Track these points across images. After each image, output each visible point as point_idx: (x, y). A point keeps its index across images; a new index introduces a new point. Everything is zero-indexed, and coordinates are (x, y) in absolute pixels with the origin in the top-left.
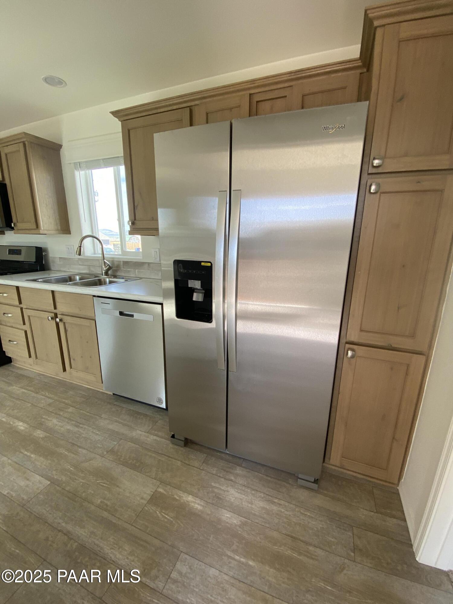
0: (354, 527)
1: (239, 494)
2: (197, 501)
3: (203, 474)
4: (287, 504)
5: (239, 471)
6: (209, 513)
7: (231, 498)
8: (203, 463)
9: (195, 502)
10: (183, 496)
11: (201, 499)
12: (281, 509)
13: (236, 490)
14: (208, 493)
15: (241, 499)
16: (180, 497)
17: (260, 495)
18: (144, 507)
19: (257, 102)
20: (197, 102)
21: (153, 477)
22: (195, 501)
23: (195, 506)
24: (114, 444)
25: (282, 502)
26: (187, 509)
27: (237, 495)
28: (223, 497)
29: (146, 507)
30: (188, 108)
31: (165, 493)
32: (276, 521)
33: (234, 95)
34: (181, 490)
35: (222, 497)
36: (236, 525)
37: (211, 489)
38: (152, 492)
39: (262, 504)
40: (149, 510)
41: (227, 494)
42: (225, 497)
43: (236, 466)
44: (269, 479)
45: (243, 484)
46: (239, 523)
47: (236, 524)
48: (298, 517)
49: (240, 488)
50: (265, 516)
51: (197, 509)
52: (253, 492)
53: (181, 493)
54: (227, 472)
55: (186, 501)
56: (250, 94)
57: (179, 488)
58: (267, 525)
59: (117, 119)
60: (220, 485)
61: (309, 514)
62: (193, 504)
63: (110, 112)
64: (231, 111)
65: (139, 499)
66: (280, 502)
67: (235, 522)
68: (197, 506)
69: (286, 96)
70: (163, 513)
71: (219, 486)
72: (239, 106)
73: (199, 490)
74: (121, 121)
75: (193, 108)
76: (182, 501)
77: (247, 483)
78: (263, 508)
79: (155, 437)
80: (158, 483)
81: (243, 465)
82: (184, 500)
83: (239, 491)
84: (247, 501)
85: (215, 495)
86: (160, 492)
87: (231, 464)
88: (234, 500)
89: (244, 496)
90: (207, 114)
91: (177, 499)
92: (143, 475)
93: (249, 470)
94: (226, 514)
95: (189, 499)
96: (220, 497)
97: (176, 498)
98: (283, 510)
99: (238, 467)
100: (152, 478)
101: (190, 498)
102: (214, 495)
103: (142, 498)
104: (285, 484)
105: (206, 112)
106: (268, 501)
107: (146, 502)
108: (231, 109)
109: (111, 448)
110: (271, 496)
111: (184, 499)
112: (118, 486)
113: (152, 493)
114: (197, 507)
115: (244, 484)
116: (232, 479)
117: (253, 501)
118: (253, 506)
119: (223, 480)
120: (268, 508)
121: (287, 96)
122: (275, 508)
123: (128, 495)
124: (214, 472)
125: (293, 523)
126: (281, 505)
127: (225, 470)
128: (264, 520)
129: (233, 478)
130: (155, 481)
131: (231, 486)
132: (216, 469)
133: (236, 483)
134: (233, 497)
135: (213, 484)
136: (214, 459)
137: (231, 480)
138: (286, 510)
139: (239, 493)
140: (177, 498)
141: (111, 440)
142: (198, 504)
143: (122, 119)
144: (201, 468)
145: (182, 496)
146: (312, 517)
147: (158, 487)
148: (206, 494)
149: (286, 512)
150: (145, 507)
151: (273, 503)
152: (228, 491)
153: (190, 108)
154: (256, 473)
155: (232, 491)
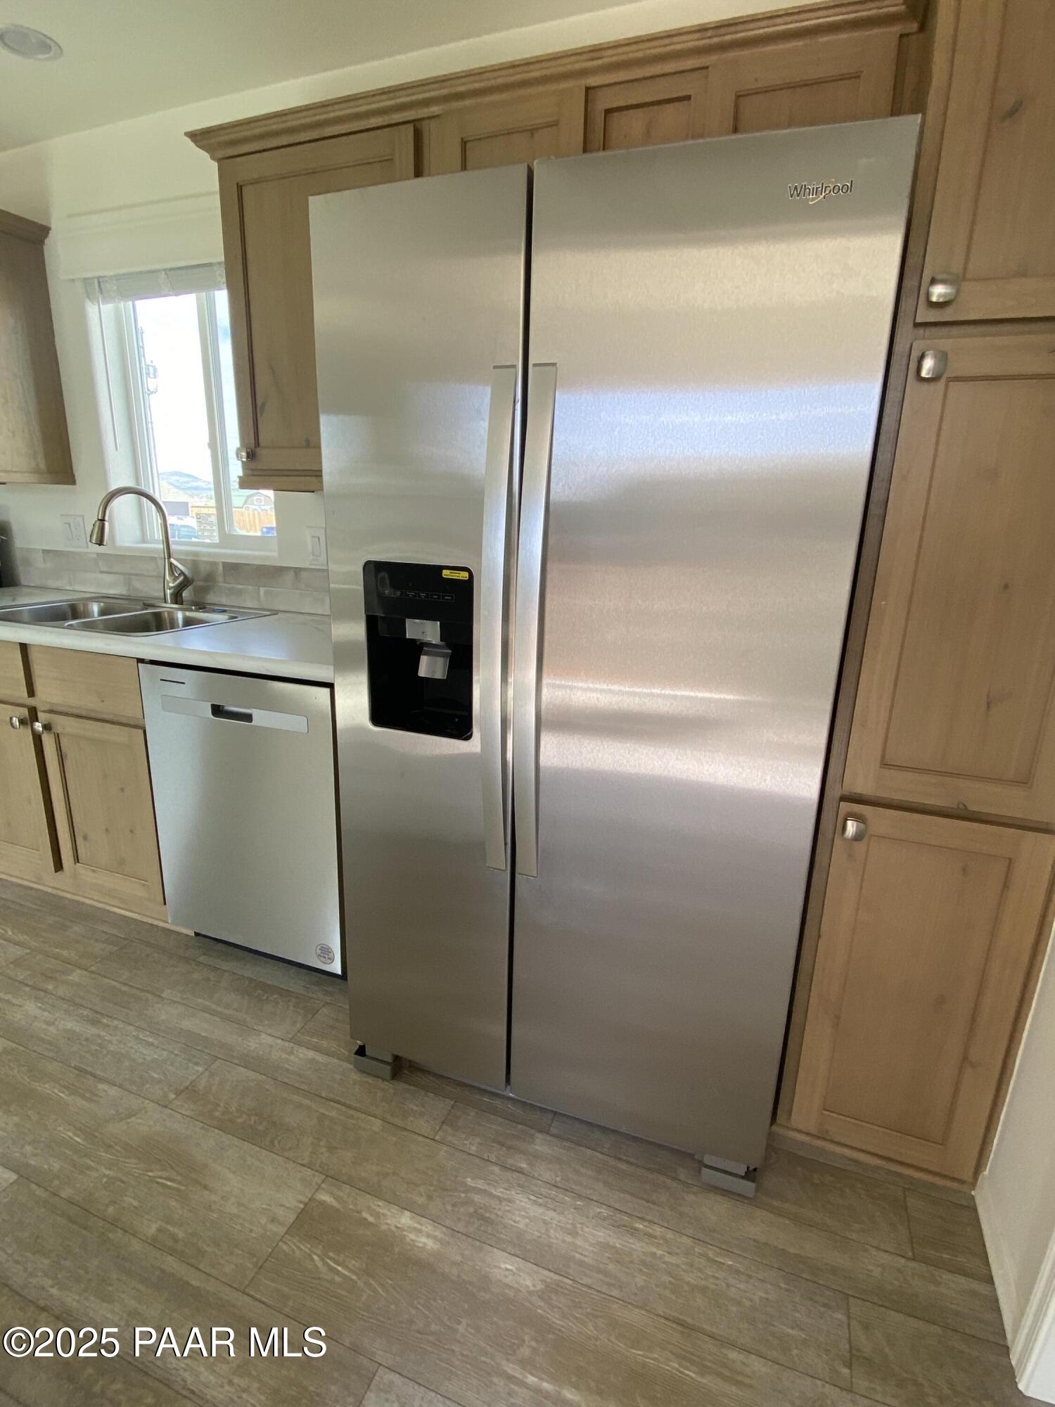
0: (851, 1300)
1: (541, 1210)
2: (424, 1228)
3: (442, 1153)
4: (670, 1235)
5: (541, 1145)
6: (459, 1258)
7: (518, 1219)
8: (443, 1122)
9: (420, 1231)
10: (385, 1211)
11: (435, 1220)
12: (654, 1250)
13: (532, 1197)
14: (454, 1205)
15: (545, 1222)
16: (377, 1215)
17: (599, 1210)
18: (277, 1245)
19: (608, 112)
20: (435, 109)
21: (304, 1162)
22: (418, 1226)
23: (417, 1241)
24: (198, 1071)
25: (658, 1231)
26: (397, 1250)
27: (536, 1211)
28: (497, 1216)
29: (285, 1243)
30: (413, 124)
31: (336, 1204)
32: (640, 1280)
33: (541, 89)
34: (380, 1198)
35: (493, 1217)
36: (531, 1293)
37: (463, 1195)
38: (301, 1202)
39: (601, 1235)
40: (293, 1250)
41: (507, 1208)
42: (502, 1217)
43: (532, 1132)
44: (624, 1166)
45: (553, 1182)
46: (540, 1286)
47: (532, 1288)
48: (700, 1270)
49: (544, 1191)
50: (611, 1267)
51: (423, 1249)
52: (579, 1203)
53: (380, 1206)
54: (510, 1148)
55: (393, 1228)
56: (588, 89)
57: (377, 1193)
58: (615, 1293)
59: (207, 154)
60: (489, 1184)
61: (730, 1263)
62: (412, 1236)
63: (187, 134)
64: (532, 135)
65: (263, 1221)
66: (651, 1231)
67: (529, 1283)
68: (424, 1240)
69: (688, 98)
70: (331, 1259)
71: (486, 1187)
72: (555, 124)
73: (430, 1197)
74: (220, 161)
75: (425, 126)
76: (384, 1227)
77: (562, 1179)
78: (606, 1246)
79: (311, 1054)
80: (319, 1178)
81: (553, 1130)
82: (387, 1224)
83: (540, 1201)
84: (561, 1228)
85: (475, 1212)
86: (322, 1203)
87: (520, 1127)
88: (527, 1225)
89: (551, 1214)
90: (464, 143)
91: (370, 1224)
92: (275, 1156)
93: (568, 1144)
94: (505, 1263)
95: (403, 1221)
96: (487, 1215)
97: (366, 1219)
98: (659, 1252)
99: (540, 1136)
100: (303, 1165)
101: (406, 1219)
102: (471, 1210)
103: (273, 1220)
104: (668, 1181)
105: (462, 139)
106: (618, 1227)
107: (285, 1229)
108: (532, 131)
109: (188, 1083)
110: (630, 1215)
111: (389, 1222)
112: (205, 1187)
113: (302, 1206)
114: (424, 1243)
115: (556, 1182)
116: (521, 1168)
117: (579, 1226)
118: (579, 1242)
119: (496, 1169)
120: (618, 1245)
121: (692, 98)
122: (639, 1247)
123: (234, 1210)
124: (474, 1149)
125: (686, 1288)
126: (655, 1237)
127: (502, 1145)
128: (607, 1280)
129: (524, 1165)
130: (309, 1172)
131: (519, 1185)
132: (478, 1140)
133: (533, 1177)
134: (524, 1217)
135: (469, 1180)
136: (473, 1114)
137: (520, 1171)
138: (669, 1253)
139: (540, 1205)
140: (371, 1219)
141: (190, 1060)
142: (428, 1236)
143: (221, 154)
144: (437, 1138)
145: (383, 1214)
146: (738, 1272)
147: (319, 1188)
148: (449, 1208)
149: (668, 1258)
150: (280, 1244)
151: (633, 1232)
152: (509, 1201)
153: (414, 126)
154: (589, 1152)
155: (521, 1200)
